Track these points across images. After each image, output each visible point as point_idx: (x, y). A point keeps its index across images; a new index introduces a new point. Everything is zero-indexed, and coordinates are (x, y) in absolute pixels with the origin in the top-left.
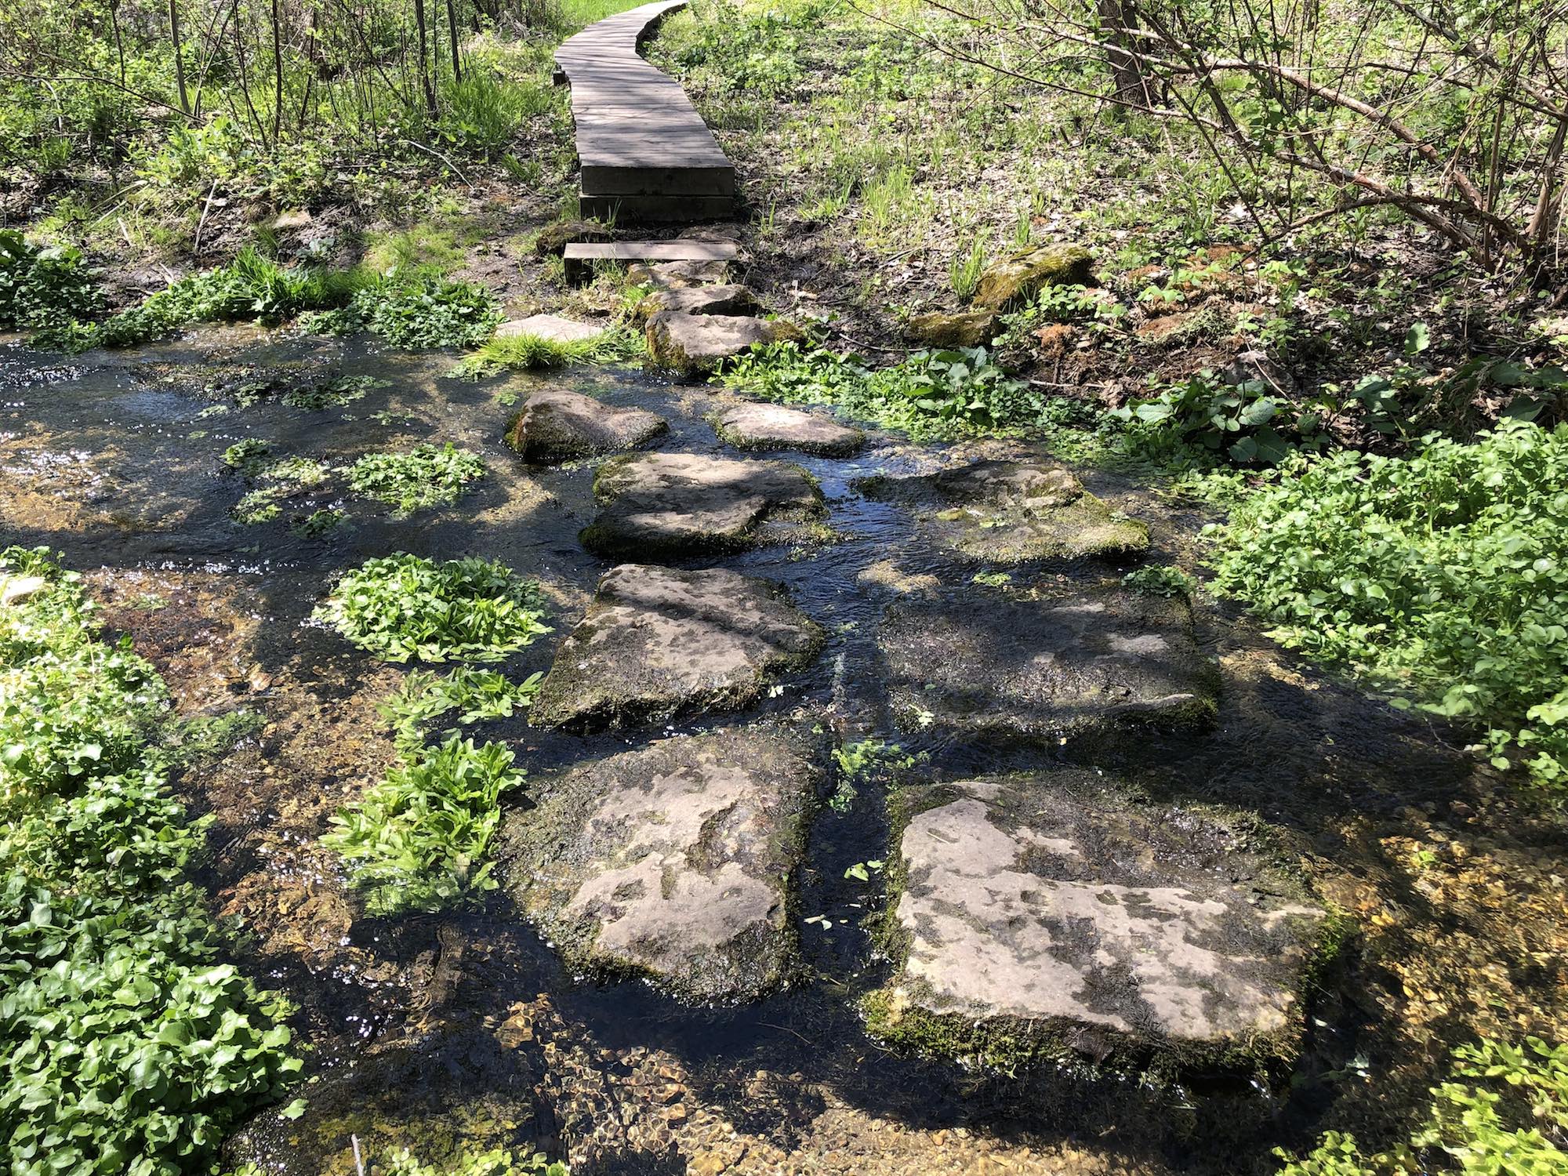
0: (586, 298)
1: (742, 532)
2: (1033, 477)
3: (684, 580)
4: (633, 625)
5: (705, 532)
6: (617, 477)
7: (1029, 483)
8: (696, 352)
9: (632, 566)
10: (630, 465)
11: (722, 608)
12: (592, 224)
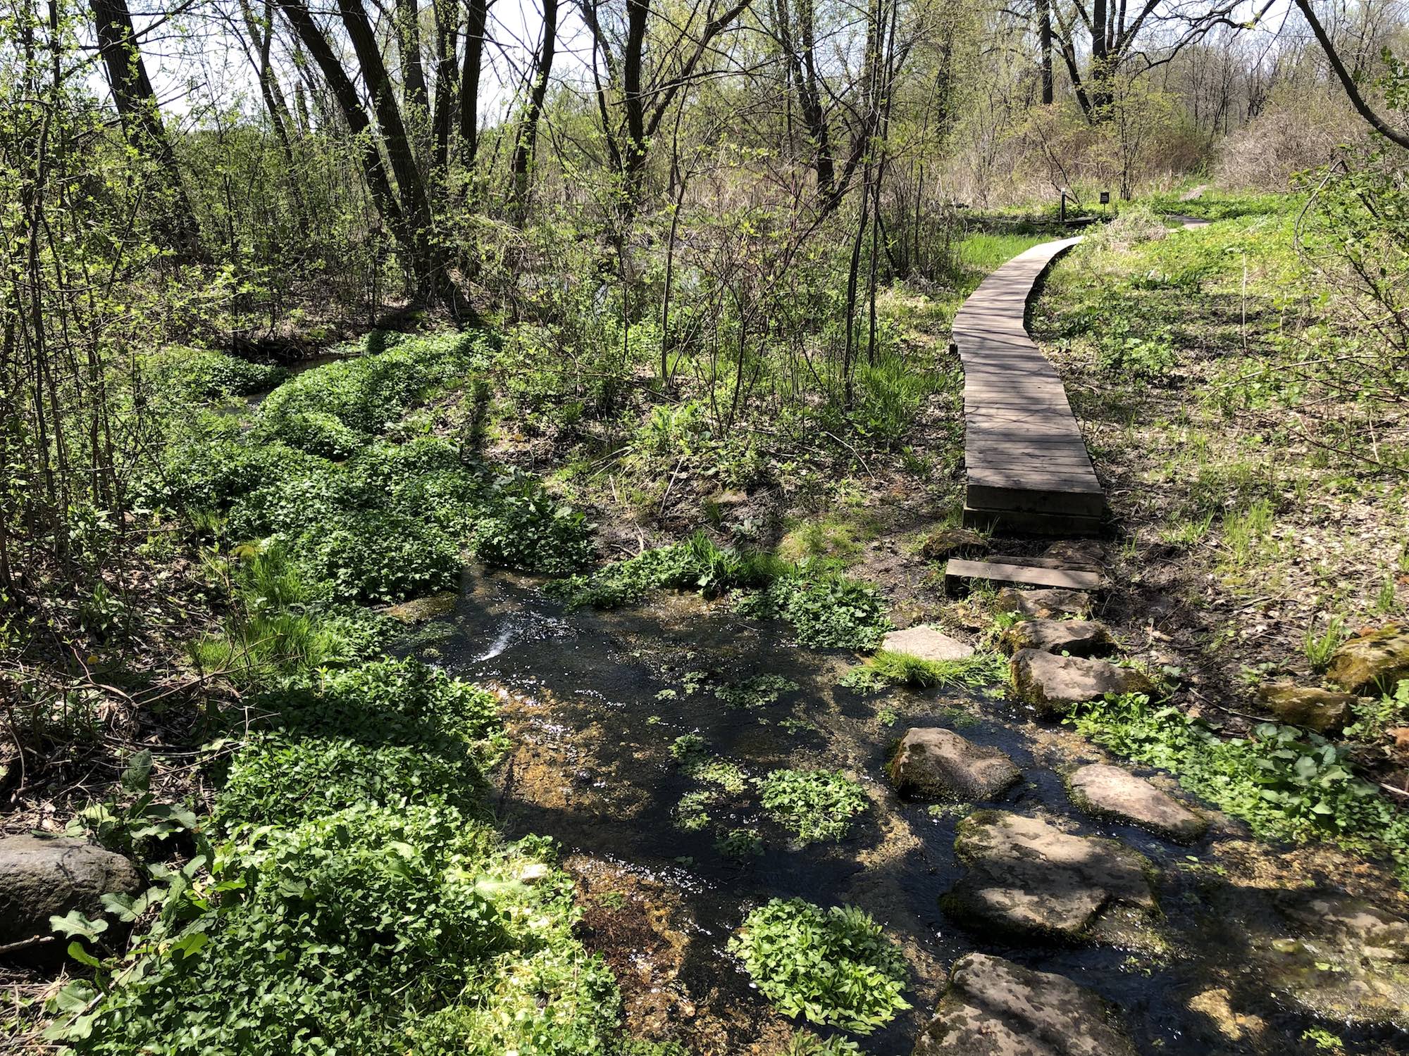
0: (961, 612)
1: (1082, 930)
2: (1374, 925)
3: (1027, 983)
4: (980, 1032)
5: (1048, 924)
6: (975, 839)
7: (1368, 931)
8: (1054, 694)
9: (982, 957)
10: (988, 827)
11: (1058, 1027)
12: (972, 535)
